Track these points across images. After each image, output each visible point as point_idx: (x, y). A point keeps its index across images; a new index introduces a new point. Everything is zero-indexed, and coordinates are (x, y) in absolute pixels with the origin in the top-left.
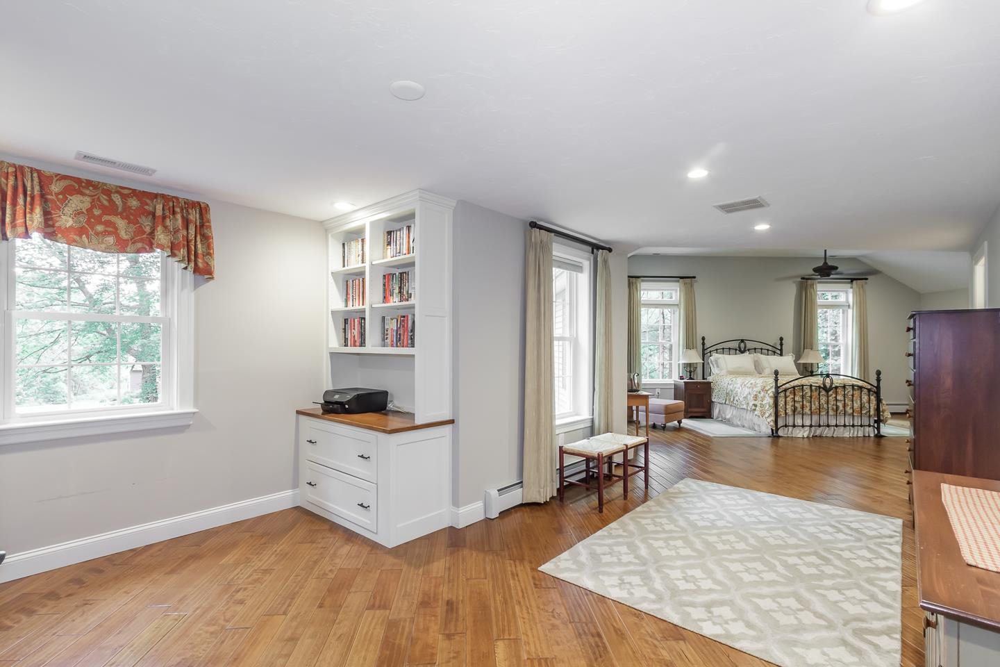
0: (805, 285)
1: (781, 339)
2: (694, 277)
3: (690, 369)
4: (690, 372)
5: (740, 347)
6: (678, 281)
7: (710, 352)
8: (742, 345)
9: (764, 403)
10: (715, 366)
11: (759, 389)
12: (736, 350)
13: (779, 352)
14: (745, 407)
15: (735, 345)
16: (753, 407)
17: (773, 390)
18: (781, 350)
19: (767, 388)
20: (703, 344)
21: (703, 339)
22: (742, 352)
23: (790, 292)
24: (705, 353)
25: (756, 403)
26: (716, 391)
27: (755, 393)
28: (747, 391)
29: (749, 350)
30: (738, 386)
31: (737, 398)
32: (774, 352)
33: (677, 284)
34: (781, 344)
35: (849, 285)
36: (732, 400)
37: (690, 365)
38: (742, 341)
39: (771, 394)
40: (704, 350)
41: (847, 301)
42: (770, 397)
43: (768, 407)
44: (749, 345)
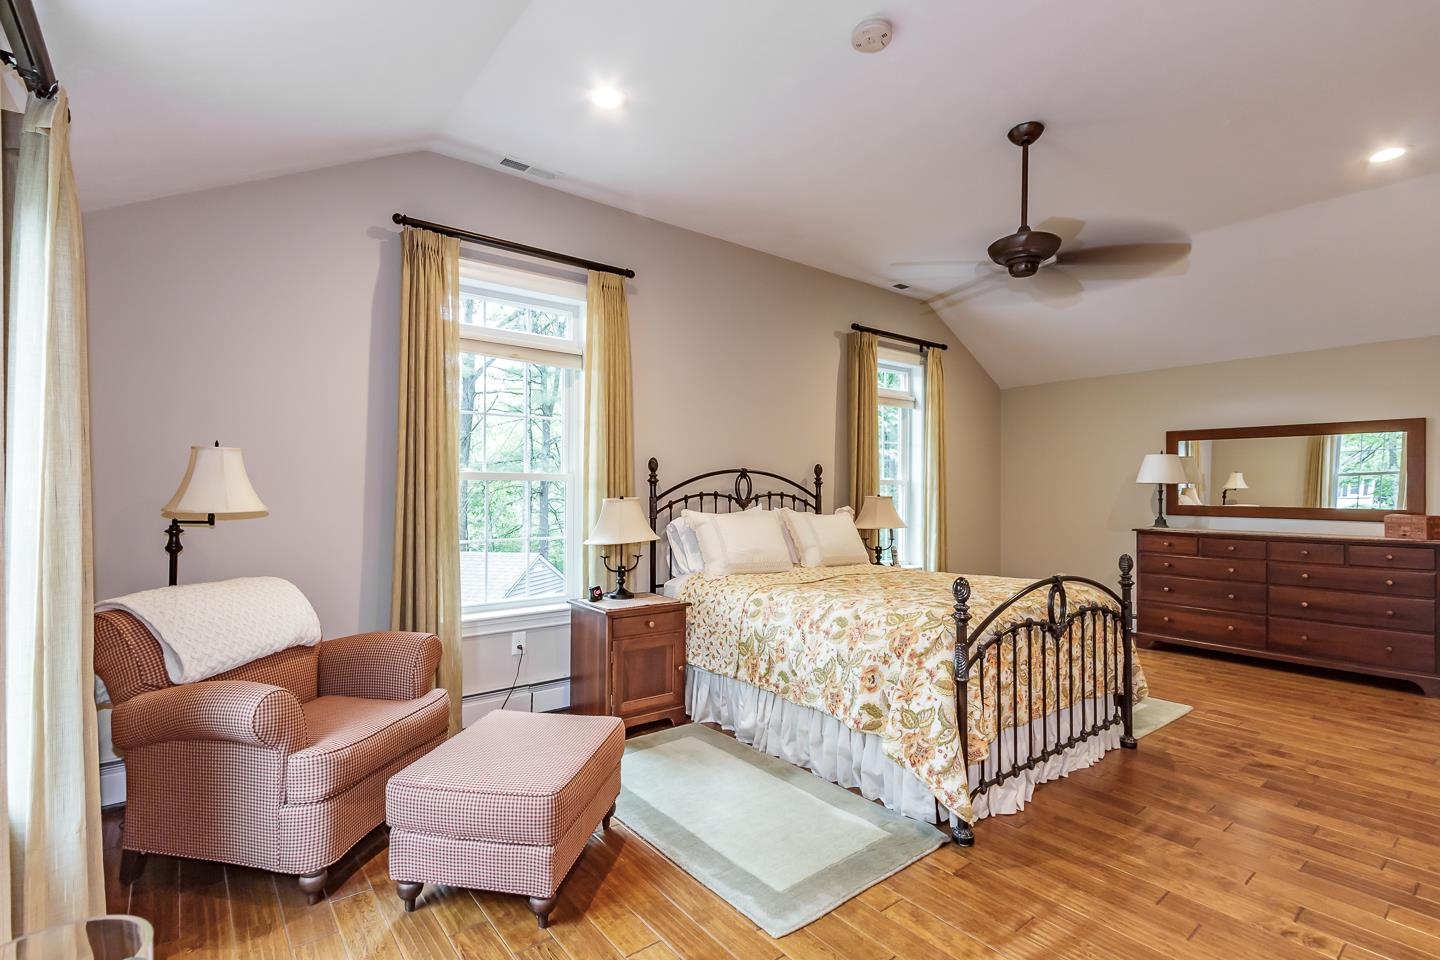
0: (858, 342)
1: (818, 470)
2: (630, 274)
3: (618, 561)
4: (622, 572)
5: (737, 491)
6: (584, 280)
7: (670, 505)
8: (743, 484)
9: (915, 708)
10: (687, 547)
11: (881, 646)
12: (730, 498)
13: (812, 501)
14: (820, 703)
15: (725, 484)
16: (866, 719)
17: (948, 655)
18: (817, 497)
19: (920, 645)
20: (653, 481)
21: (653, 465)
22: (743, 505)
23: (832, 358)
24: (657, 510)
25: (875, 699)
26: (700, 632)
27: (867, 663)
28: (826, 651)
29: (757, 498)
30: (787, 622)
31: (780, 667)
32: (806, 503)
33: (583, 287)
34: (818, 483)
35: (918, 358)
36: (762, 668)
37: (620, 548)
38: (744, 473)
39: (944, 675)
40: (654, 498)
41: (911, 393)
42: (941, 685)
43: (937, 727)
44: (761, 485)
